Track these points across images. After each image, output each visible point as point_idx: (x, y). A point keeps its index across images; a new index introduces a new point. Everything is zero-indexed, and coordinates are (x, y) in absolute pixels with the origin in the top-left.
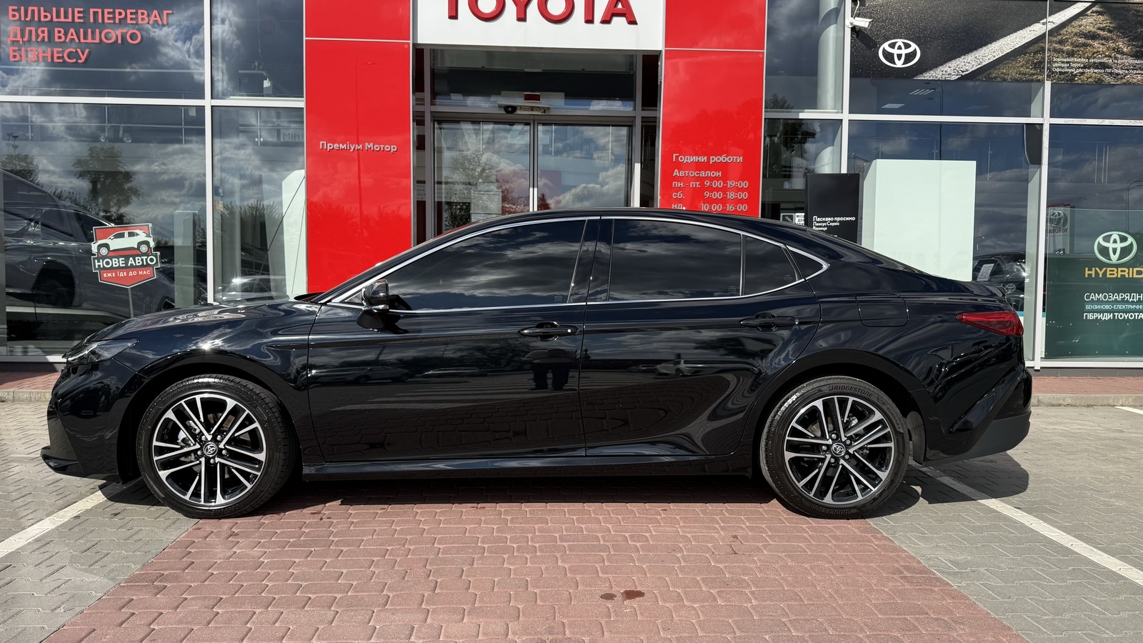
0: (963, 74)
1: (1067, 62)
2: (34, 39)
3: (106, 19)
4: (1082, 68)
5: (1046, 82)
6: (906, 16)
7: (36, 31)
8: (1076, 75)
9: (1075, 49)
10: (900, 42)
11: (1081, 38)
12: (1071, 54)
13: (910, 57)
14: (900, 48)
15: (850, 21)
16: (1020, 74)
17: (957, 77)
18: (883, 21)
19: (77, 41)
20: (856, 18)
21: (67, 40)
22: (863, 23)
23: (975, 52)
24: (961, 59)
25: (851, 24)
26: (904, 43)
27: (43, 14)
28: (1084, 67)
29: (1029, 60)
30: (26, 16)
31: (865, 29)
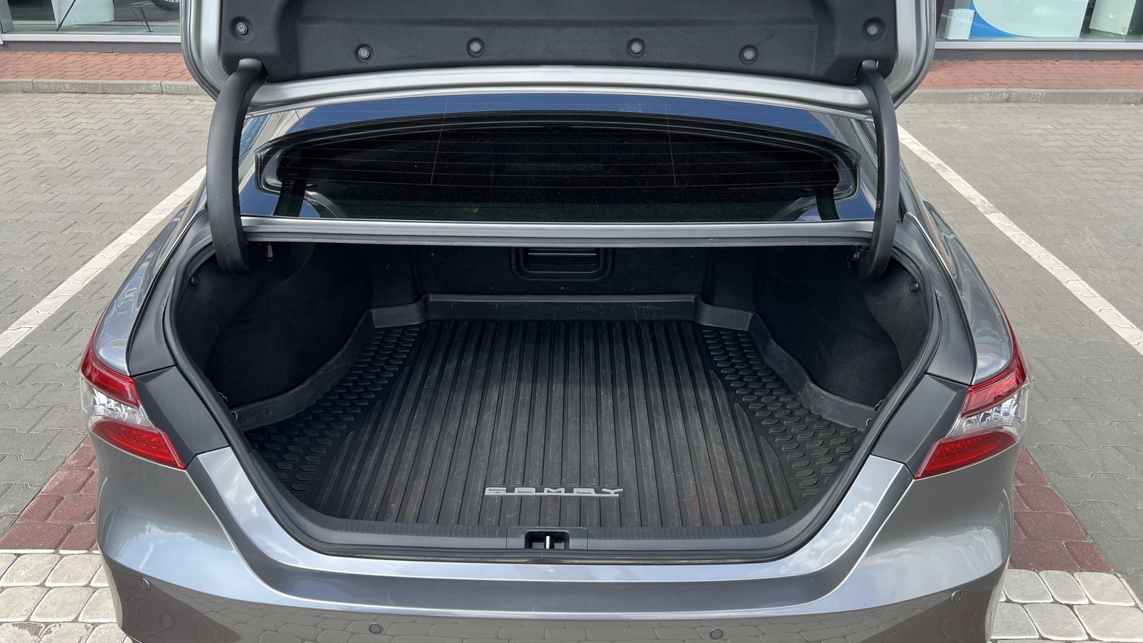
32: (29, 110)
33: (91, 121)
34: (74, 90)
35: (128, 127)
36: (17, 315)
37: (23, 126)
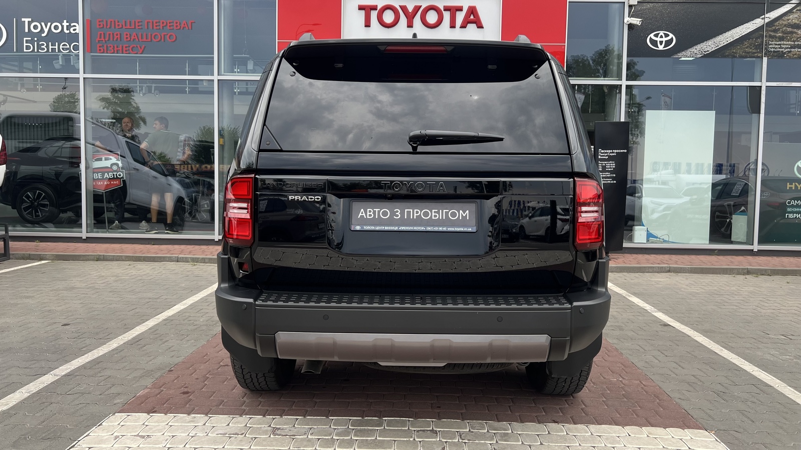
0: (705, 53)
1: (779, 45)
2: (111, 39)
3: (154, 26)
4: (789, 48)
5: (764, 58)
6: (666, 16)
7: (113, 34)
8: (785, 53)
9: (784, 35)
10: (662, 33)
11: (789, 28)
12: (781, 39)
13: (668, 43)
14: (661, 37)
15: (627, 20)
16: (745, 53)
17: (701, 56)
18: (651, 19)
19: (137, 40)
20: (631, 18)
21: (132, 40)
22: (636, 21)
23: (714, 39)
24: (704, 44)
25: (628, 21)
26: (664, 33)
27: (117, 24)
28: (791, 48)
29: (752, 43)
30: (107, 26)
31: (638, 25)
32: (101, 267)
33: (139, 272)
35: (159, 274)
36: (110, 339)
37: (99, 273)
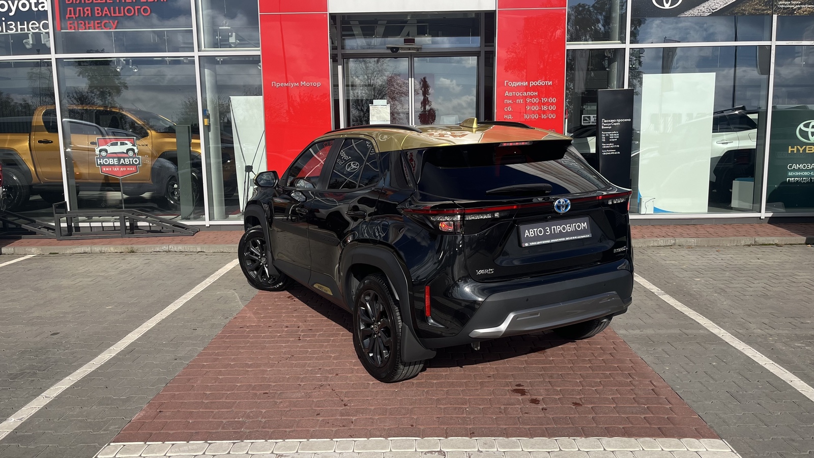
0: (714, 11)
2: (82, 16)
4: (800, 4)
5: (774, 15)
7: (83, 10)
8: (795, 10)
13: (674, 1)
16: (754, 10)
17: (709, 14)
19: (109, 15)
21: (103, 15)
30: (76, 1)
34: (116, 251)
37: (87, 269)
